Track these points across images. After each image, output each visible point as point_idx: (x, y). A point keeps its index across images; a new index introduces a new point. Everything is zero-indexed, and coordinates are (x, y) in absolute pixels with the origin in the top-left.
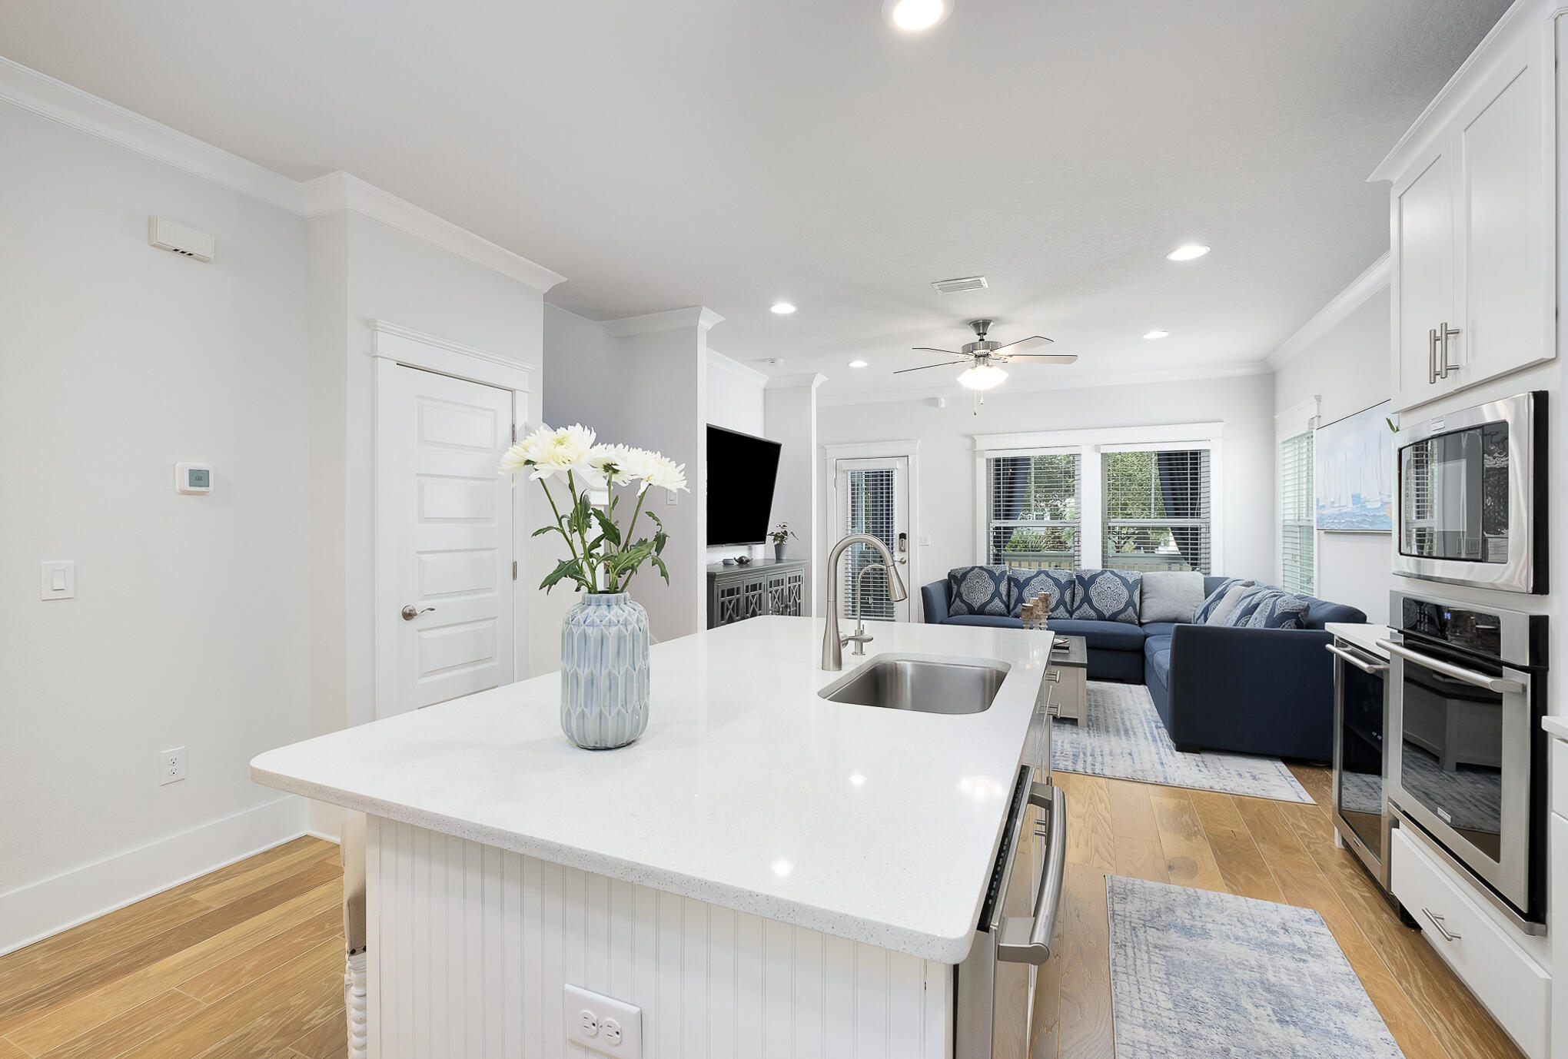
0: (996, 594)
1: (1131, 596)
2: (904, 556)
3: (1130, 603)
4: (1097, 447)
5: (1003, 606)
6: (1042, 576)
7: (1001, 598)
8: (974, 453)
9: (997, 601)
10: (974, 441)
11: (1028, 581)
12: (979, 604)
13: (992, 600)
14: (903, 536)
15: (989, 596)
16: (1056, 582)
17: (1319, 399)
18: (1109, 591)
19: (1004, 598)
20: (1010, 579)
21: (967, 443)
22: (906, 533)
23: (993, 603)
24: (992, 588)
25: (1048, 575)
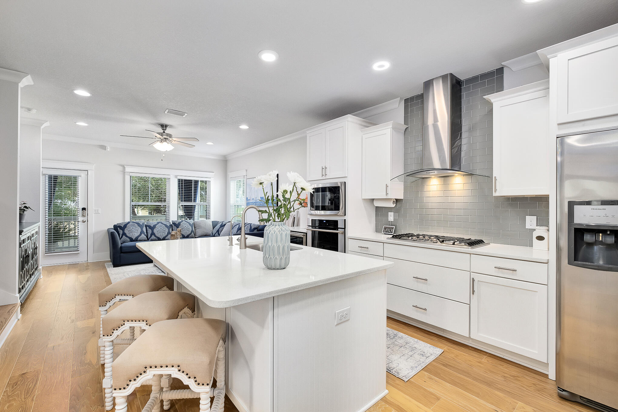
0: (142, 232)
1: (192, 229)
2: (85, 219)
3: (192, 231)
4: (176, 176)
5: (146, 237)
6: (160, 224)
7: (144, 234)
8: (124, 172)
9: (143, 235)
10: (124, 168)
11: (155, 226)
12: (135, 237)
13: (140, 235)
14: (84, 209)
15: (139, 233)
16: (166, 226)
17: (246, 171)
18: (185, 227)
19: (146, 234)
20: (146, 226)
21: (121, 168)
22: (86, 207)
23: (141, 236)
24: (140, 230)
25: (162, 223)
